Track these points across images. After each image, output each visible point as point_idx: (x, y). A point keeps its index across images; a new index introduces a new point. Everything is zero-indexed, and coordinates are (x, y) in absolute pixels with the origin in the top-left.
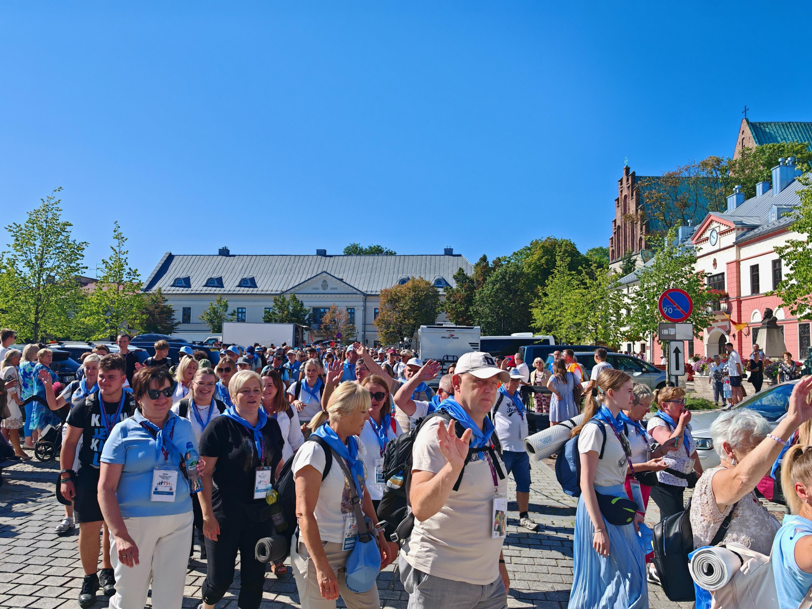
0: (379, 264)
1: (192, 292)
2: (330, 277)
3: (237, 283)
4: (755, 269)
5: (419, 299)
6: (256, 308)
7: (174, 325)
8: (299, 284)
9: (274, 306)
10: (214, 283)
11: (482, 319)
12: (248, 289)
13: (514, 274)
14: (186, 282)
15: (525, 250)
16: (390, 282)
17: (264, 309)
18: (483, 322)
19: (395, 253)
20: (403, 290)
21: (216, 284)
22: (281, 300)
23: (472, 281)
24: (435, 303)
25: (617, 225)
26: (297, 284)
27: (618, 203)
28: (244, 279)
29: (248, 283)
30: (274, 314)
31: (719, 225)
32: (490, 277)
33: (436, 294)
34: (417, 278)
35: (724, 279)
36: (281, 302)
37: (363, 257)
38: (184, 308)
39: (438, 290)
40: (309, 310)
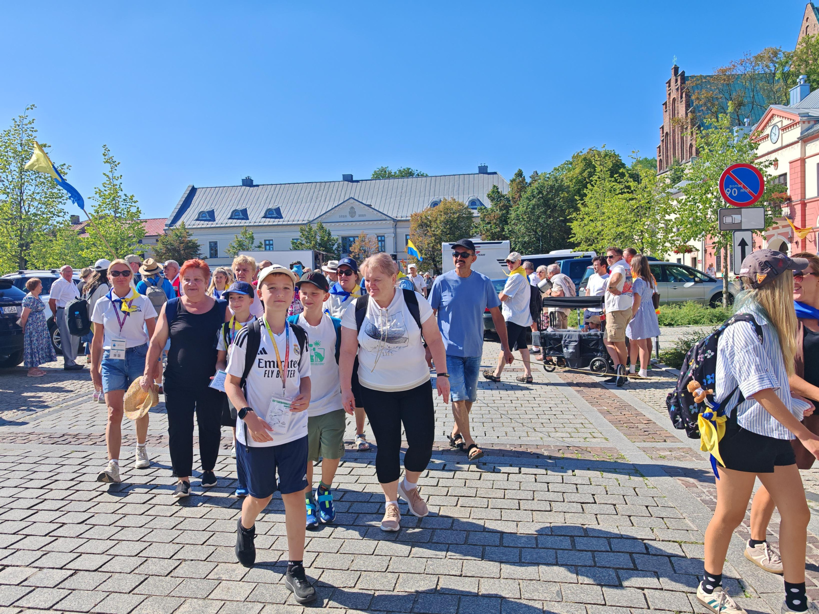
0: (409, 187)
1: (217, 226)
2: (357, 203)
3: (262, 214)
5: (452, 221)
6: (285, 239)
8: (326, 213)
9: (301, 237)
10: (239, 215)
11: (520, 238)
12: (273, 220)
13: (552, 187)
14: (211, 216)
15: (567, 164)
16: (421, 205)
17: (291, 240)
18: (519, 242)
19: (427, 176)
20: (434, 214)
21: (241, 216)
22: (308, 230)
23: (508, 200)
24: (469, 226)
25: (665, 132)
26: (323, 212)
27: (666, 108)
28: (270, 209)
29: (273, 214)
30: (302, 244)
31: (781, 119)
32: (525, 192)
33: (470, 217)
34: (450, 200)
35: (785, 179)
36: (307, 232)
37: (392, 180)
38: (210, 242)
39: (472, 211)
40: (337, 239)
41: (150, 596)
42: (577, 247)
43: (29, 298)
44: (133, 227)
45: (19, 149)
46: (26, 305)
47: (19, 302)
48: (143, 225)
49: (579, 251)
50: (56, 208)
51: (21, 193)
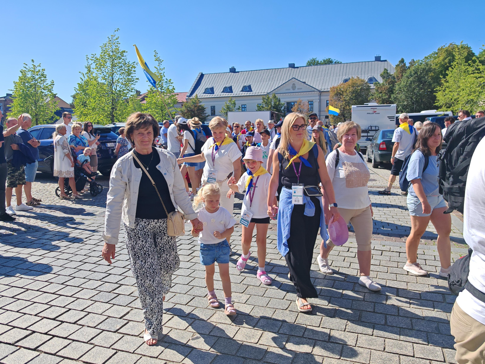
0: (330, 70)
1: (215, 96)
2: (297, 81)
3: (241, 89)
5: (357, 91)
6: (253, 104)
7: (205, 117)
8: (278, 87)
9: (262, 102)
10: (227, 90)
12: (247, 92)
13: (424, 69)
14: (211, 91)
15: (434, 54)
16: (337, 82)
17: (257, 105)
18: (400, 105)
19: (341, 63)
23: (394, 78)
26: (276, 87)
28: (245, 86)
29: (247, 89)
30: (263, 107)
32: (406, 73)
33: (368, 89)
34: (356, 78)
36: (266, 99)
37: (319, 66)
38: (211, 106)
39: (370, 85)
40: (284, 104)
41: (197, 307)
42: (440, 108)
43: (120, 138)
44: (171, 98)
45: (111, 54)
46: (119, 142)
47: (115, 140)
48: (176, 96)
49: (441, 111)
50: (131, 87)
51: (112, 79)
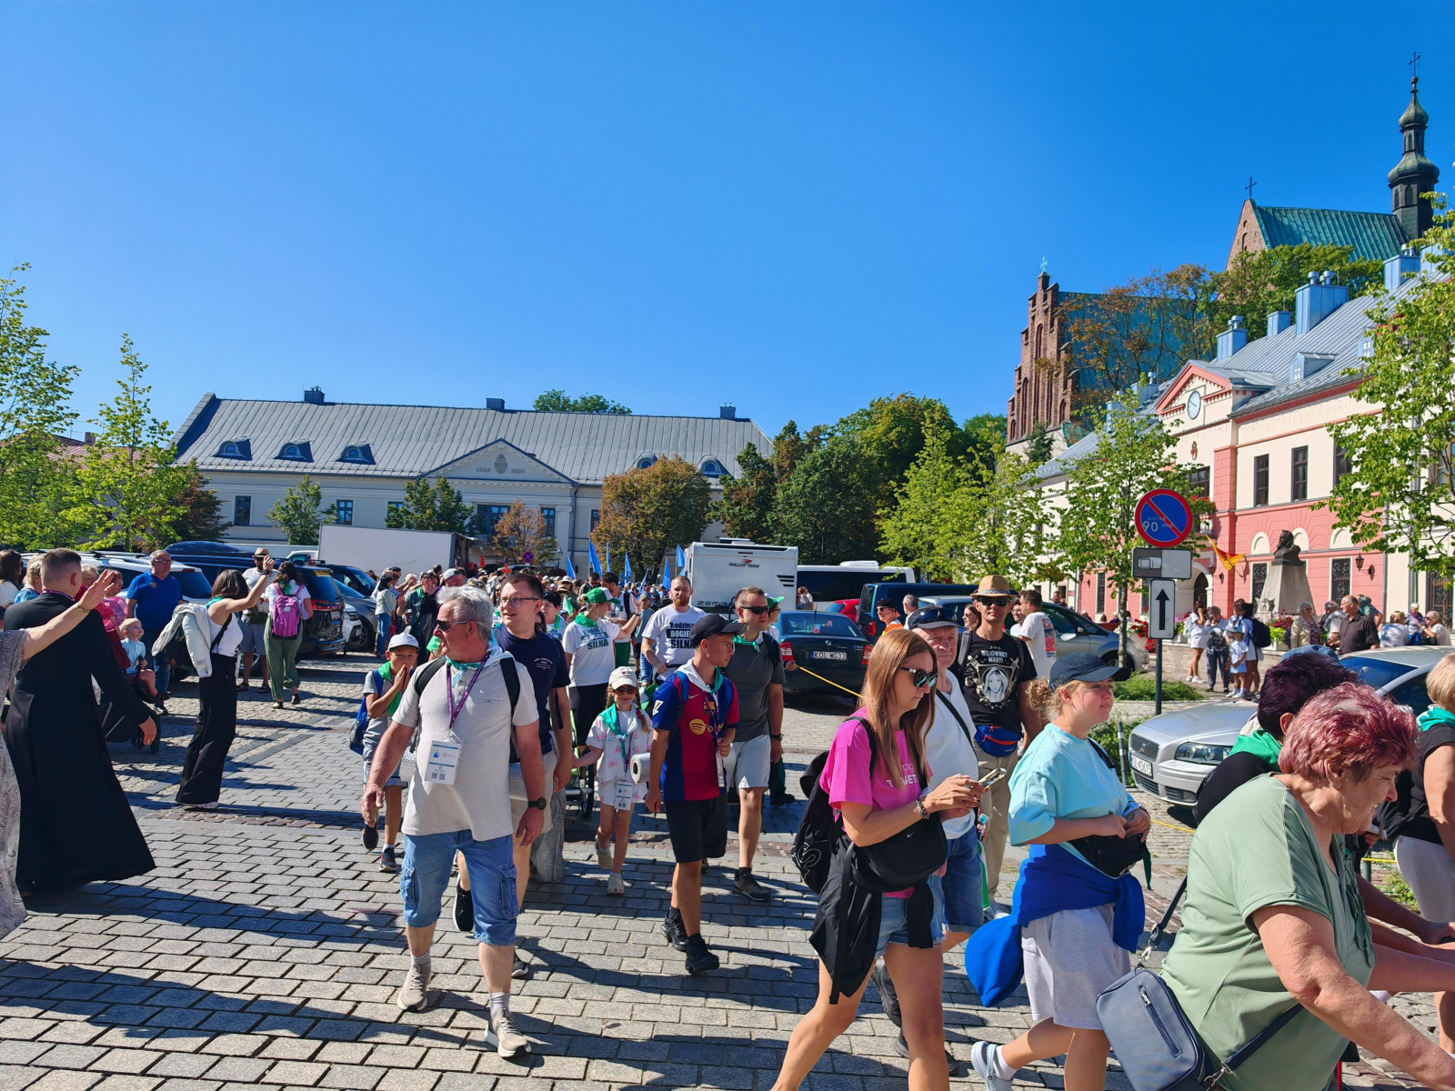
0: (602, 430)
1: (254, 469)
2: (512, 450)
3: (338, 455)
4: (1262, 463)
5: (674, 495)
6: (374, 502)
7: (218, 529)
8: (455, 460)
9: (407, 500)
10: (295, 454)
11: (788, 534)
12: (357, 465)
13: (846, 456)
14: (243, 450)
15: (861, 415)
16: (621, 463)
17: (387, 505)
18: (788, 541)
19: (629, 411)
20: (645, 479)
21: (299, 455)
22: (421, 489)
23: (771, 468)
24: (705, 504)
25: (1023, 377)
26: (449, 460)
27: (1027, 339)
28: (351, 447)
29: (357, 456)
30: (408, 514)
31: (1204, 383)
32: (801, 460)
33: (705, 489)
34: (671, 458)
35: (1207, 476)
36: (419, 491)
37: (572, 416)
38: (237, 497)
39: (711, 480)
40: (471, 509)
42: (891, 560)
